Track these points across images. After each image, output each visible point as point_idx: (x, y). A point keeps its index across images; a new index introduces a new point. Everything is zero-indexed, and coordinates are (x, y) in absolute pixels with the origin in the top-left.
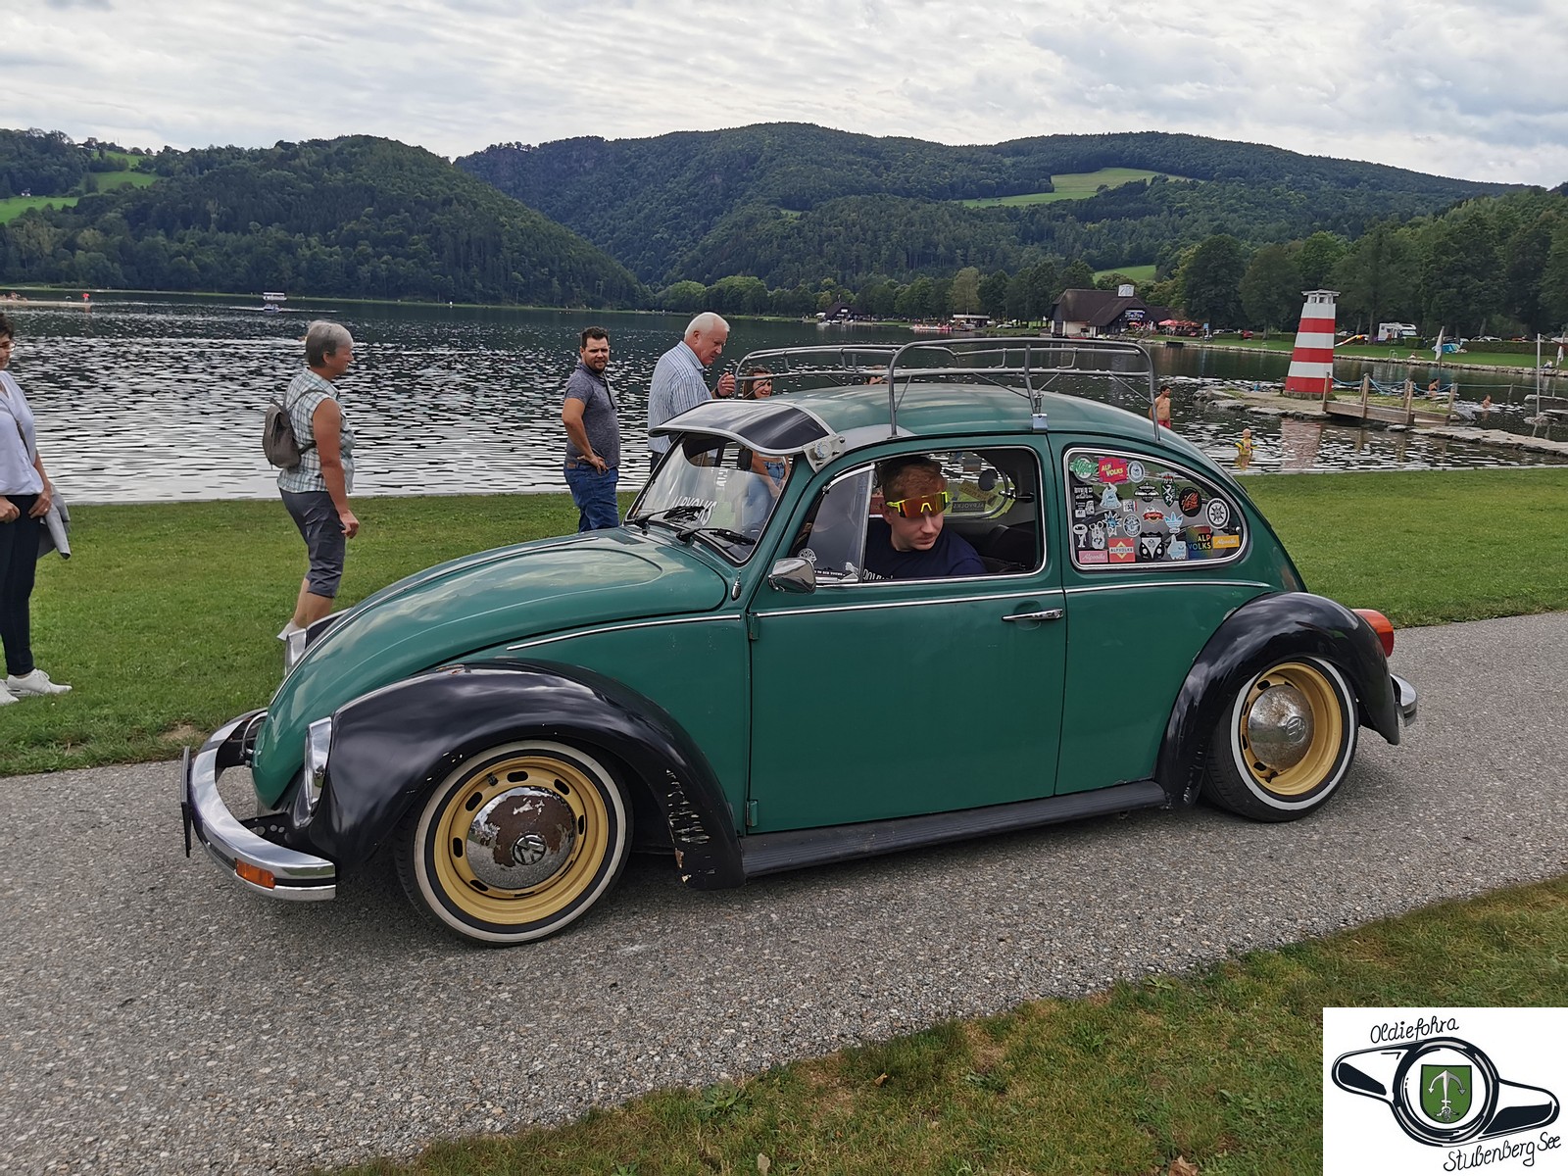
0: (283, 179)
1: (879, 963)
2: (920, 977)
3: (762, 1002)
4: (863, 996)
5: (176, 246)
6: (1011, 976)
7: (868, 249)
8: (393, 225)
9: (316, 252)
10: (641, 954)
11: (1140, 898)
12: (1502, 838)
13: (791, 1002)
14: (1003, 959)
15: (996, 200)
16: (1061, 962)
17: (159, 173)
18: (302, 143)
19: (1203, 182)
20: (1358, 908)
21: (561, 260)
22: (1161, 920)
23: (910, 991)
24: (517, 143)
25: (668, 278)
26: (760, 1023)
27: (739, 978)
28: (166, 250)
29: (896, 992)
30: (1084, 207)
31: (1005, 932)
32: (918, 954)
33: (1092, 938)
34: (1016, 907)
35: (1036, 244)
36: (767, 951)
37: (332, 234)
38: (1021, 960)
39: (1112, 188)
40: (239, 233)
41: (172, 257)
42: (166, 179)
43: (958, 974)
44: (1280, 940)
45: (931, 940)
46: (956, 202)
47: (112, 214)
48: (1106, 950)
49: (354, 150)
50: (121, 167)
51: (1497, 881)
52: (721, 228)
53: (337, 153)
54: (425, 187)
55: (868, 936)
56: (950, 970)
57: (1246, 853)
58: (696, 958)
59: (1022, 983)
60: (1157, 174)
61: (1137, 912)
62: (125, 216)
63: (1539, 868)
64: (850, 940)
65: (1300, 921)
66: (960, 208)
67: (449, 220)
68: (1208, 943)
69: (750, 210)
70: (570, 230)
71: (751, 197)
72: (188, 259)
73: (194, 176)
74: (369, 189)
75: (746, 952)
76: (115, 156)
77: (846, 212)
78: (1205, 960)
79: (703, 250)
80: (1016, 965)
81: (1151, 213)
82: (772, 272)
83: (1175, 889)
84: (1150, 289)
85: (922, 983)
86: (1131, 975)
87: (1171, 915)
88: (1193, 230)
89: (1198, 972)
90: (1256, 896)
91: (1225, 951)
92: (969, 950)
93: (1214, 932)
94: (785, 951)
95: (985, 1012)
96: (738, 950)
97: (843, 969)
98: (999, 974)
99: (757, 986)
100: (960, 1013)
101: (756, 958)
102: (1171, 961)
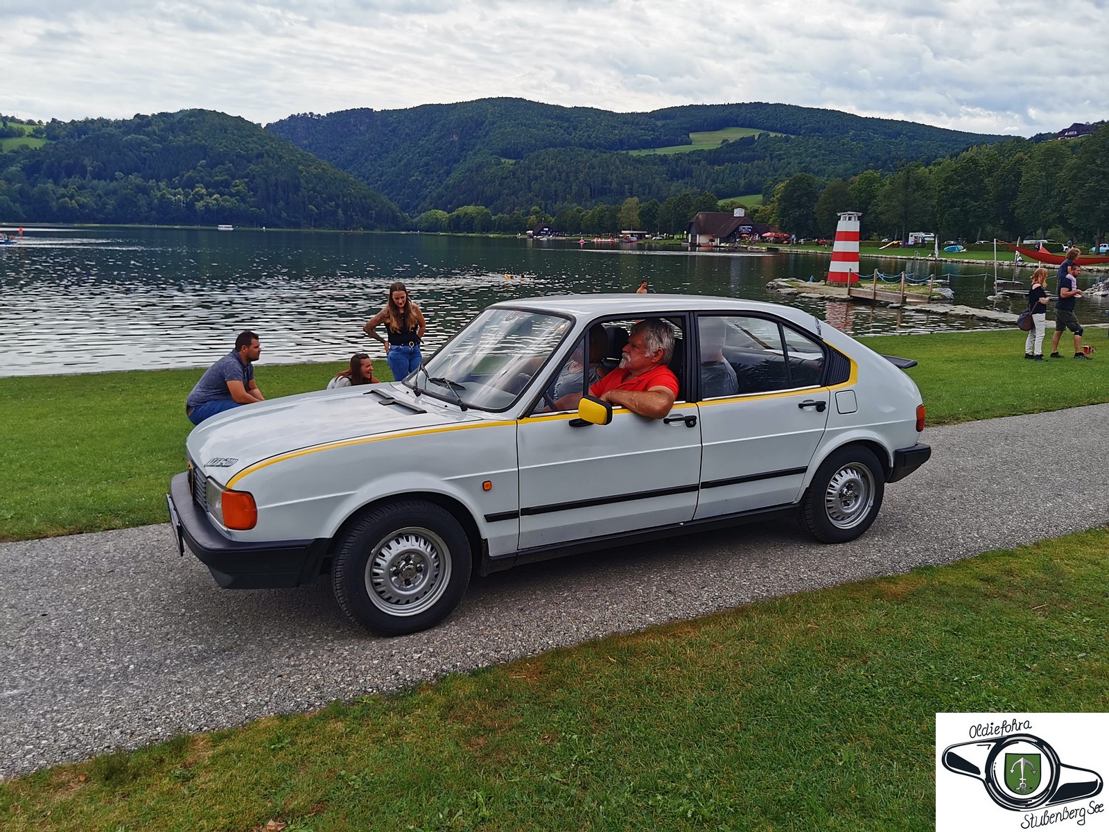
0: (139, 141)
1: (179, 696)
3: (68, 727)
4: (146, 720)
5: (62, 191)
6: (264, 701)
7: (563, 186)
8: (220, 173)
9: (164, 193)
12: (693, 591)
13: (90, 726)
14: (269, 690)
15: (651, 150)
16: (309, 689)
17: (48, 137)
18: (153, 115)
19: (793, 137)
21: (344, 196)
24: (310, 113)
25: (422, 208)
26: (55, 741)
27: (68, 710)
28: (54, 193)
29: (171, 716)
30: (712, 155)
31: (288, 670)
32: (211, 689)
33: (347, 671)
34: (312, 652)
35: (680, 181)
36: (104, 692)
37: (176, 180)
38: (281, 690)
39: (731, 142)
40: (108, 181)
41: (58, 199)
42: (54, 142)
44: (477, 666)
45: (229, 679)
46: (624, 152)
47: (13, 169)
48: (349, 679)
49: (191, 120)
50: (20, 134)
51: (663, 619)
52: (459, 172)
53: (179, 122)
54: (244, 145)
55: (186, 678)
56: (224, 699)
57: (507, 607)
59: (267, 706)
60: (762, 132)
61: (394, 652)
62: (23, 169)
65: (502, 652)
66: (626, 156)
67: (262, 168)
69: (479, 159)
70: (350, 175)
71: (479, 150)
72: (71, 200)
73: (75, 140)
74: (203, 148)
75: (89, 693)
76: (15, 126)
77: (547, 160)
78: (413, 682)
79: (446, 188)
80: (276, 693)
81: (759, 158)
82: (495, 203)
84: (756, 211)
85: (196, 709)
86: (351, 696)
88: (787, 170)
89: (402, 690)
90: (487, 637)
91: (432, 675)
92: (251, 684)
93: (436, 662)
94: (118, 691)
95: (224, 727)
96: (85, 691)
97: (147, 702)
98: (257, 700)
99: (75, 716)
100: (206, 728)
101: (94, 696)
102: (389, 684)
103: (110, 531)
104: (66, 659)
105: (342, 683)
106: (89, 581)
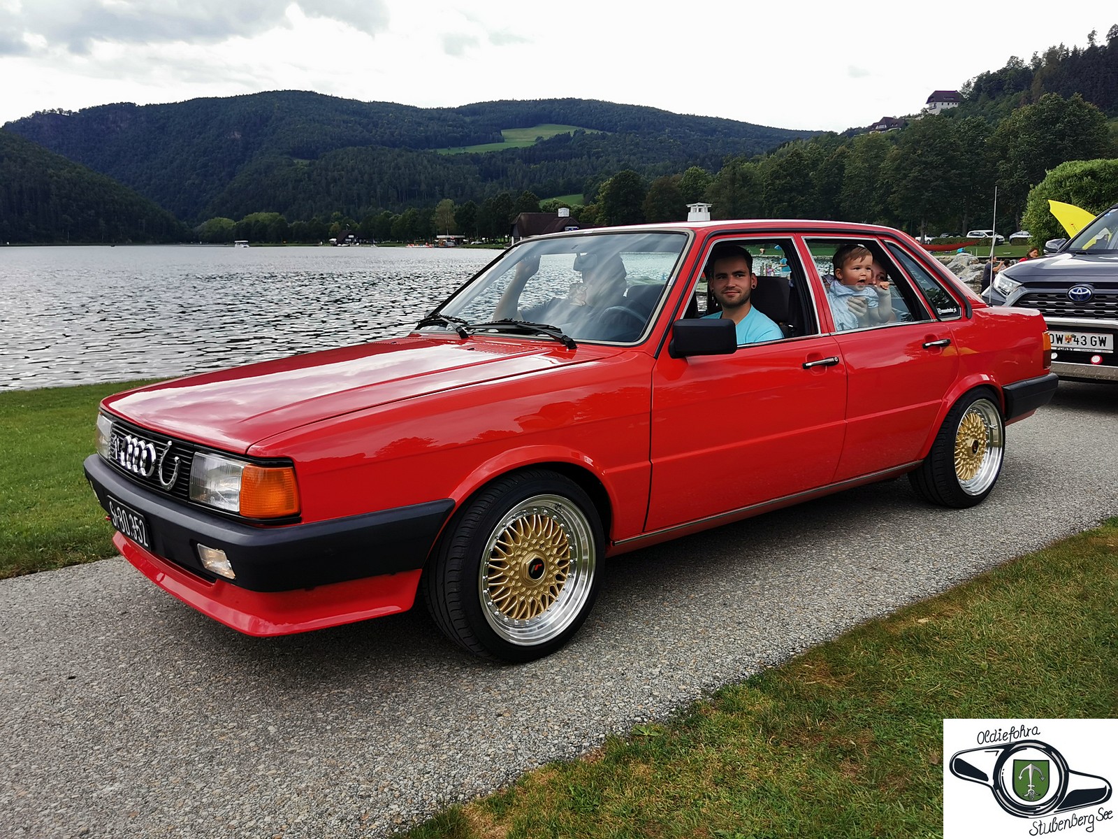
1: (382, 758)
2: (421, 766)
3: (252, 824)
4: (362, 797)
6: (509, 749)
7: (366, 188)
10: (121, 794)
11: (621, 656)
13: (284, 818)
14: (502, 734)
15: (461, 148)
16: (556, 727)
19: (610, 134)
20: (802, 637)
22: (642, 673)
23: (410, 783)
24: (59, 109)
25: (203, 216)
27: (228, 801)
29: (396, 786)
30: (527, 152)
31: (502, 707)
32: (419, 743)
33: (583, 699)
34: (511, 682)
35: (495, 181)
36: (261, 767)
39: (546, 139)
43: (458, 757)
44: (744, 675)
45: (431, 726)
46: (432, 151)
48: (596, 708)
51: (904, 600)
52: (244, 175)
55: (369, 733)
56: (450, 753)
57: (704, 604)
58: (183, 787)
59: (521, 755)
60: (578, 128)
61: (620, 669)
63: (933, 585)
64: (349, 740)
65: (757, 655)
68: (684, 687)
69: (267, 159)
71: (267, 149)
75: (239, 771)
77: (346, 160)
78: (683, 703)
79: (231, 193)
80: (515, 737)
81: (576, 156)
82: (290, 208)
83: (650, 643)
84: (581, 210)
85: (423, 772)
86: (620, 729)
87: (650, 667)
88: (607, 168)
89: (679, 715)
90: (718, 639)
91: (700, 692)
92: (469, 729)
93: (688, 676)
94: (281, 763)
95: (486, 791)
96: (230, 770)
97: (341, 773)
98: (499, 749)
99: (247, 808)
100: (461, 796)
101: (250, 776)
102: (655, 709)
103: (76, 566)
104: (160, 731)
105: (593, 715)
106: (103, 628)
